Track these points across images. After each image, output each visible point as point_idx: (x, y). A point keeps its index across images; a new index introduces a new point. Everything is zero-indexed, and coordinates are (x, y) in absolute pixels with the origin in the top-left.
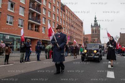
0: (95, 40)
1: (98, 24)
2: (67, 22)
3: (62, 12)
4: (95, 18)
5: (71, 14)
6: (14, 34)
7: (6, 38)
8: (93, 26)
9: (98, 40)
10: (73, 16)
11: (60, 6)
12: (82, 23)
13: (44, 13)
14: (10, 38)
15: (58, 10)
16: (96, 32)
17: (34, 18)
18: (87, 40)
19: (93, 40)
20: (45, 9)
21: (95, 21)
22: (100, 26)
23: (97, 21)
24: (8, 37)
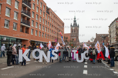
0: (74, 40)
1: (77, 24)
2: (49, 23)
3: (47, 15)
4: (75, 18)
5: (55, 16)
6: (10, 36)
7: (4, 40)
8: (72, 25)
9: (76, 39)
10: (56, 17)
11: (46, 9)
12: (63, 24)
13: (33, 17)
14: (6, 39)
15: (44, 13)
16: (75, 32)
17: (25, 22)
18: (67, 39)
19: (72, 39)
20: (34, 13)
21: (75, 21)
22: (78, 26)
23: (76, 21)
24: (5, 39)
